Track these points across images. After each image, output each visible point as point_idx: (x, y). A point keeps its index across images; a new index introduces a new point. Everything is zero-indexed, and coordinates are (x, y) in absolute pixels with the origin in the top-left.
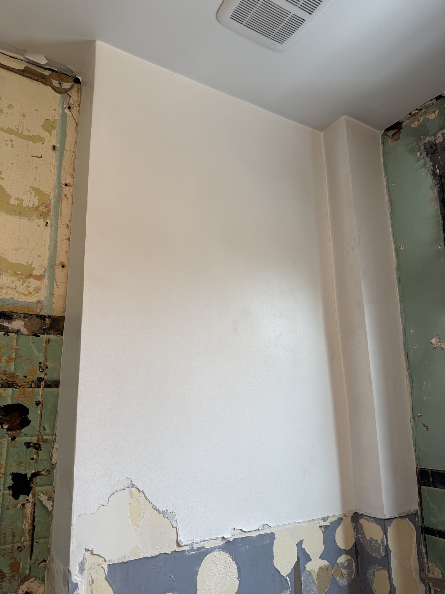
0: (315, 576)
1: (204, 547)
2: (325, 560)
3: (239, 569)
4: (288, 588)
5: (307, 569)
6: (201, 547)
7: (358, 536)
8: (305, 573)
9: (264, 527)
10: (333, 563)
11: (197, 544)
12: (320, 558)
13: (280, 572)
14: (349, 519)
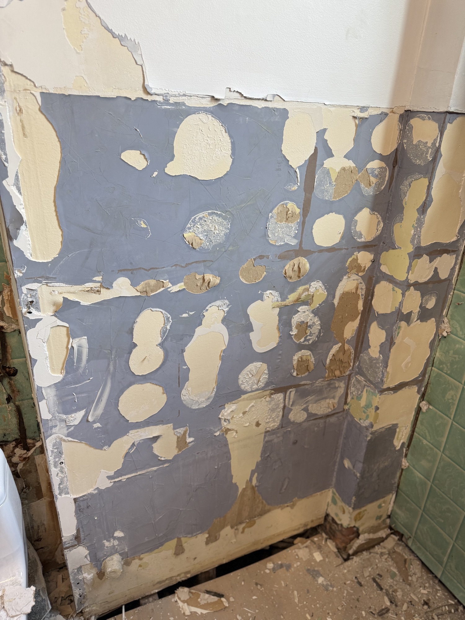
0: (334, 177)
1: (184, 104)
2: (351, 161)
3: (233, 143)
4: (297, 182)
5: (324, 166)
6: (179, 102)
7: (403, 142)
8: (322, 170)
9: (274, 98)
10: (360, 167)
11: (173, 96)
12: (345, 157)
13: (288, 161)
14: (397, 117)
